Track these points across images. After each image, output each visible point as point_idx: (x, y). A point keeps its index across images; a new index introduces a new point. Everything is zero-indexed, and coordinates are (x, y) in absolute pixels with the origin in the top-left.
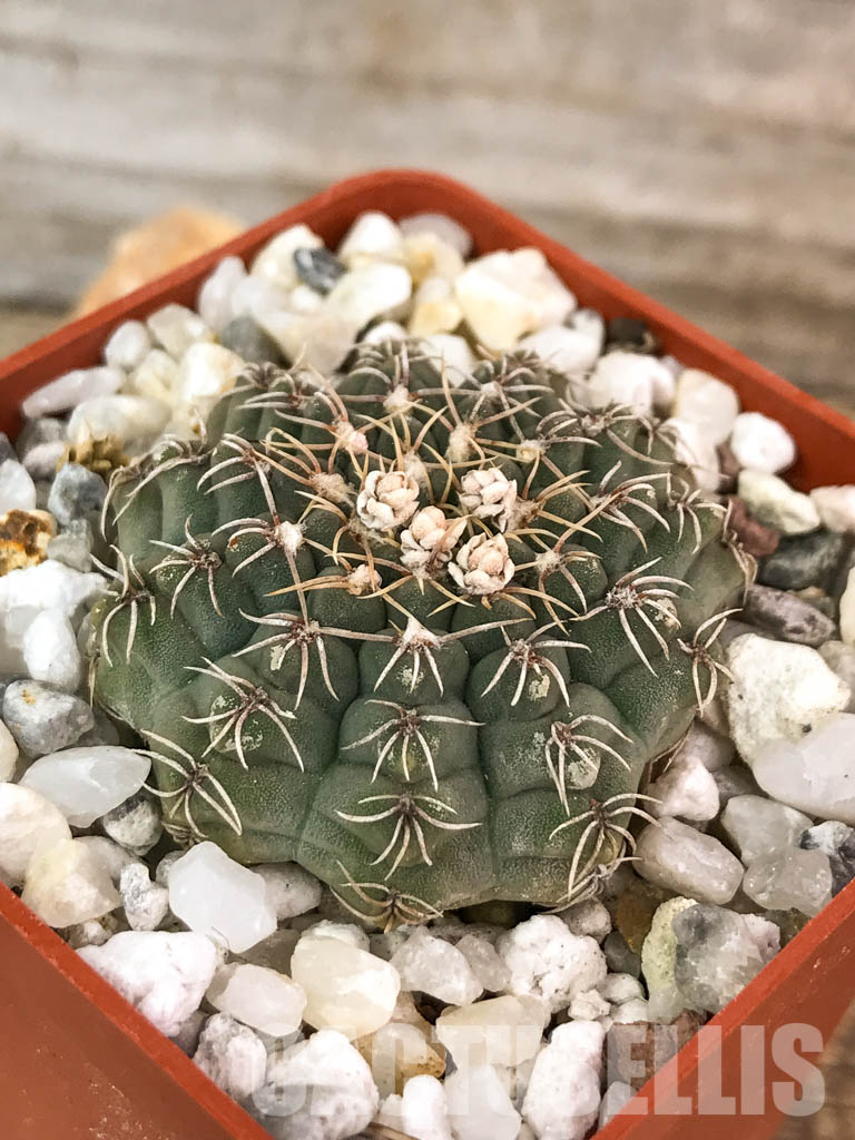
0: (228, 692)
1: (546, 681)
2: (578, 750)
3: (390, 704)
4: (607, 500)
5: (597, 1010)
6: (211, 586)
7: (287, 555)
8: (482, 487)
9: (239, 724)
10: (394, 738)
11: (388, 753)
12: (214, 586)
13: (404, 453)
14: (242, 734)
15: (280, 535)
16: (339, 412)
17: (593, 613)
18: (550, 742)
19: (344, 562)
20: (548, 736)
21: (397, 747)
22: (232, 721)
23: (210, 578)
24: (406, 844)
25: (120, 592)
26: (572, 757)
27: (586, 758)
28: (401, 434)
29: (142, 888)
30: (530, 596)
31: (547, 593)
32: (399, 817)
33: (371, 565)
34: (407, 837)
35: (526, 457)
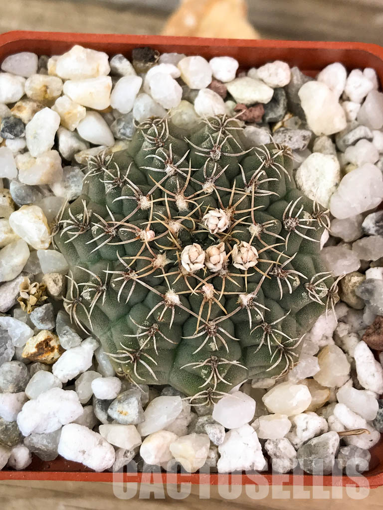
0: (205, 367)
1: (297, 278)
2: (319, 288)
3: (257, 327)
4: (252, 188)
5: (346, 330)
6: (165, 338)
7: (178, 305)
8: (217, 225)
9: (218, 374)
10: (268, 337)
11: (270, 343)
12: (166, 337)
13: (168, 224)
14: (221, 375)
15: (171, 302)
16: (134, 229)
17: (287, 239)
18: (309, 294)
19: (198, 291)
20: (307, 292)
21: (272, 340)
22: (215, 375)
23: (162, 335)
24: (292, 360)
25: (131, 360)
26: (318, 292)
27: (323, 289)
28: (162, 219)
29: (219, 437)
30: (265, 251)
31: (269, 245)
32: (285, 356)
33: (206, 283)
34: (291, 358)
35: (210, 191)
